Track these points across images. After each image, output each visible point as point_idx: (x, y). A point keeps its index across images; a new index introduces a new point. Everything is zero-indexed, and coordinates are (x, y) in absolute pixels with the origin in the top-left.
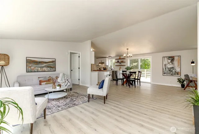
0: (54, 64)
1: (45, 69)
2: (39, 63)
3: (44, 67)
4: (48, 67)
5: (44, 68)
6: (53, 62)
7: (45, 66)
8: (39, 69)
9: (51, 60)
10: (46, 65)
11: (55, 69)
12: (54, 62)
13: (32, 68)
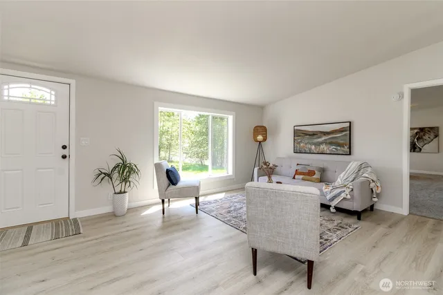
0: (345, 135)
1: (324, 147)
2: (314, 135)
3: (321, 143)
4: (331, 144)
5: (322, 147)
6: (343, 131)
7: (325, 142)
8: (313, 147)
9: (337, 127)
10: (326, 140)
11: (350, 148)
12: (346, 131)
13: (302, 145)
